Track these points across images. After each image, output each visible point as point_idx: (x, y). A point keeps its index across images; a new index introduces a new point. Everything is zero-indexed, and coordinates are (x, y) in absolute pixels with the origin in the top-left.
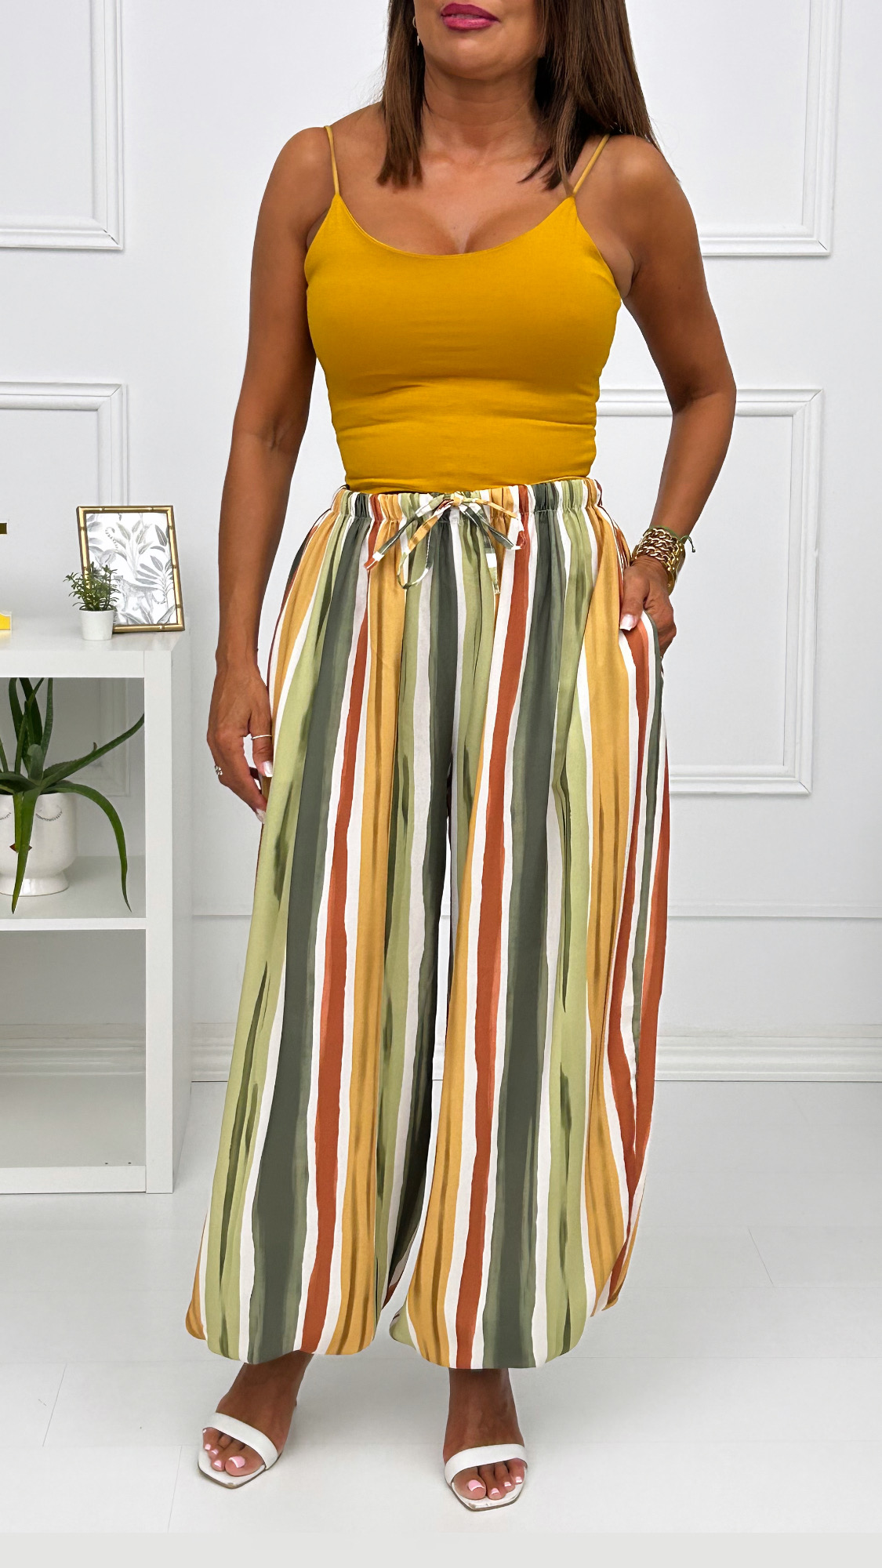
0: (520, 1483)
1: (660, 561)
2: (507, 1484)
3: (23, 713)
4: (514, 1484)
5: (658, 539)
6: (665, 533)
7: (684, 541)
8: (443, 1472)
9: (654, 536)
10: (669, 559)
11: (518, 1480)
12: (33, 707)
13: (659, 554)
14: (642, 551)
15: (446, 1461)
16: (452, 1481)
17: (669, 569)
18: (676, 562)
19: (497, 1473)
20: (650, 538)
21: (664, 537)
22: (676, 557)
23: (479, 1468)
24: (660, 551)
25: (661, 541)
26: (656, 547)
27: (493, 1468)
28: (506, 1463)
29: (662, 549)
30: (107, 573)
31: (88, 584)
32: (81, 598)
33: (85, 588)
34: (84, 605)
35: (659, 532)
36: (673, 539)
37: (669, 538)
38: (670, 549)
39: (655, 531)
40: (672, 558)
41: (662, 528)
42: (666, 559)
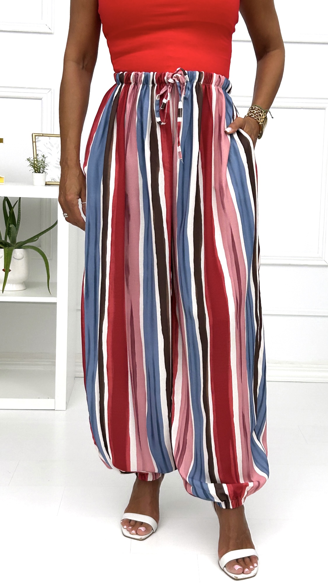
0: (256, 567)
2: (251, 567)
3: (9, 216)
4: (254, 567)
7: (266, 112)
9: (253, 109)
11: (255, 565)
12: (12, 214)
16: (225, 566)
17: (260, 123)
18: (264, 121)
20: (251, 110)
22: (263, 118)
25: (256, 111)
26: (254, 114)
29: (256, 114)
30: (44, 158)
31: (36, 162)
32: (33, 168)
33: (34, 164)
34: (34, 171)
35: (255, 108)
36: (261, 111)
37: (259, 110)
38: (260, 115)
39: (253, 108)
40: (261, 119)
41: (256, 106)
42: (258, 119)
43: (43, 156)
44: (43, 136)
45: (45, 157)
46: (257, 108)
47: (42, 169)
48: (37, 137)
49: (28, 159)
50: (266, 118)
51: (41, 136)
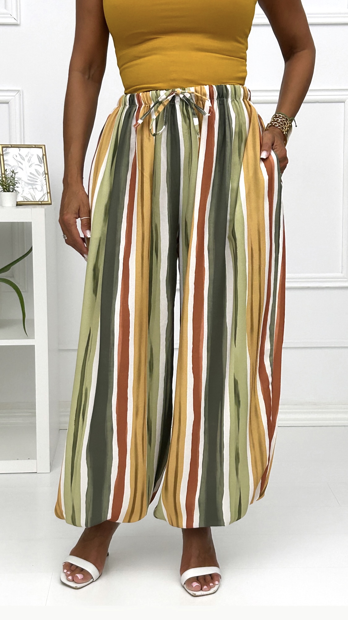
1: (280, 129)
2: (212, 585)
4: (215, 584)
7: (292, 121)
8: (180, 580)
9: (277, 118)
10: (284, 128)
11: (217, 583)
13: (279, 126)
14: (271, 125)
15: (181, 575)
16: (185, 584)
17: (284, 133)
18: (288, 130)
19: (206, 580)
20: (274, 119)
21: (281, 117)
22: (288, 127)
23: (197, 577)
24: (280, 125)
25: (280, 119)
26: (278, 122)
27: (204, 577)
28: (210, 575)
29: (281, 123)
33: (3, 181)
34: (3, 190)
35: (279, 116)
37: (284, 118)
38: (285, 124)
39: (277, 115)
40: (286, 128)
41: (280, 114)
43: (13, 172)
44: (11, 147)
46: (282, 116)
47: (11, 187)
48: (4, 149)
50: (291, 127)
51: (9, 147)
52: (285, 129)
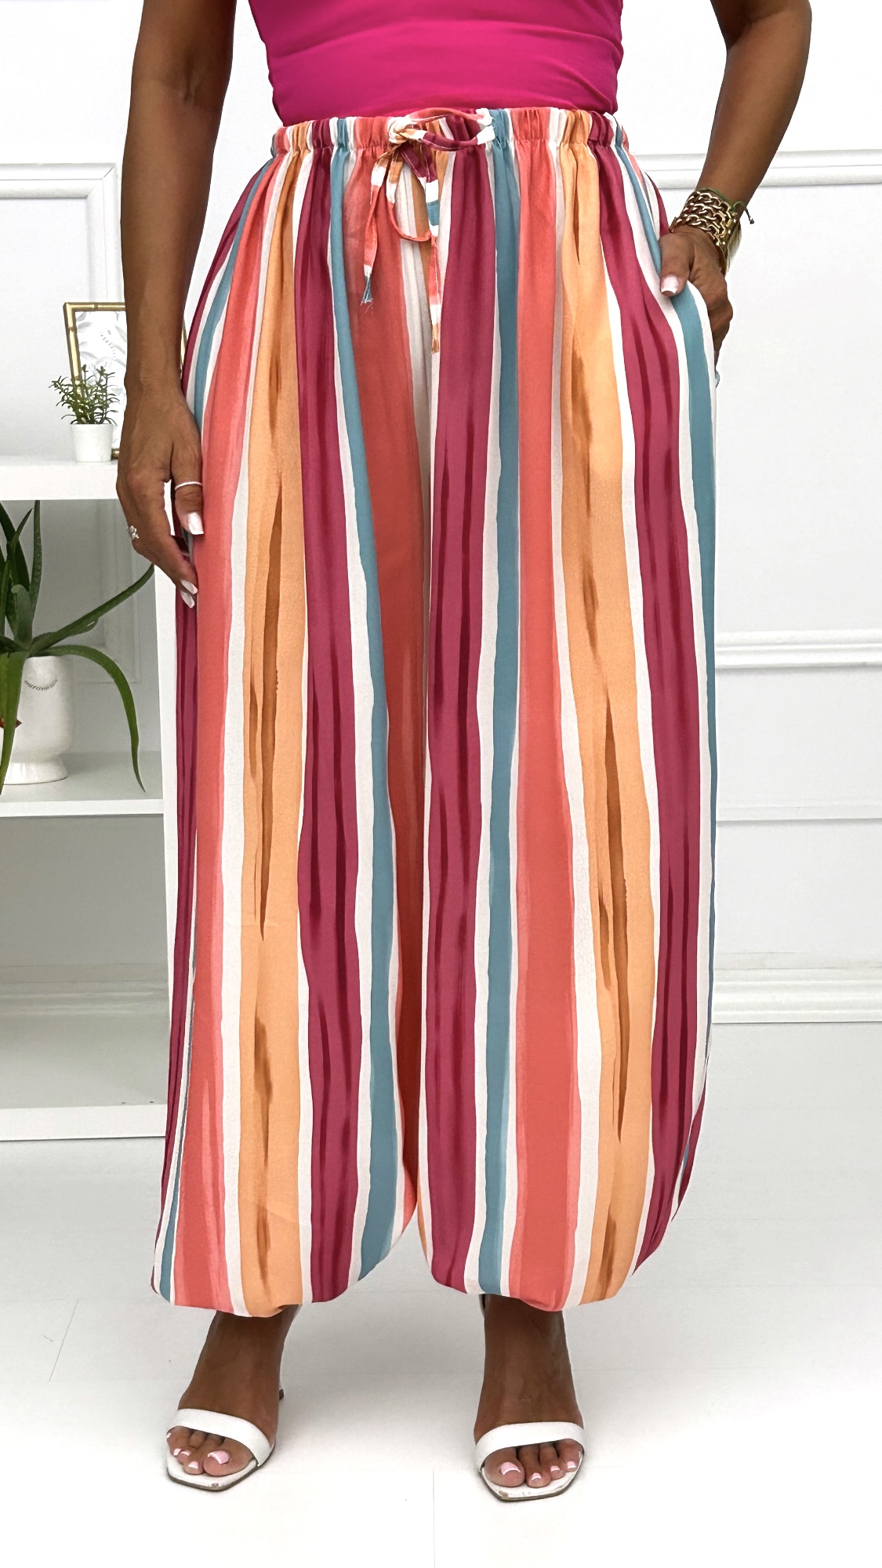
0: (572, 1470)
1: (705, 231)
2: (554, 1469)
3: (5, 559)
4: (565, 1471)
5: (702, 205)
6: (711, 197)
7: (739, 210)
9: (698, 201)
10: (718, 231)
11: (571, 1465)
12: (17, 550)
15: (477, 1440)
16: (483, 1466)
17: (718, 244)
18: (729, 237)
19: (541, 1457)
20: (692, 204)
21: (710, 200)
22: (727, 229)
23: (518, 1449)
24: (705, 221)
25: (706, 207)
26: (698, 215)
29: (707, 217)
30: (102, 377)
31: (79, 391)
32: (71, 409)
33: (75, 396)
34: (75, 418)
35: (704, 196)
36: (723, 205)
37: (717, 204)
38: (719, 219)
39: (698, 195)
40: (721, 230)
41: (708, 191)
42: (713, 231)
43: (102, 372)
44: (96, 309)
45: (107, 375)
47: (98, 410)
48: (78, 314)
49: (55, 382)
51: (90, 310)
52: (721, 232)
